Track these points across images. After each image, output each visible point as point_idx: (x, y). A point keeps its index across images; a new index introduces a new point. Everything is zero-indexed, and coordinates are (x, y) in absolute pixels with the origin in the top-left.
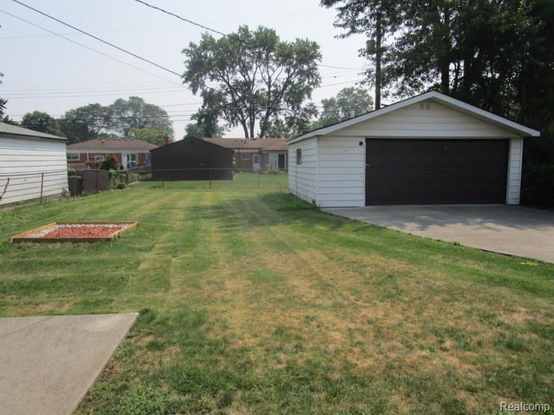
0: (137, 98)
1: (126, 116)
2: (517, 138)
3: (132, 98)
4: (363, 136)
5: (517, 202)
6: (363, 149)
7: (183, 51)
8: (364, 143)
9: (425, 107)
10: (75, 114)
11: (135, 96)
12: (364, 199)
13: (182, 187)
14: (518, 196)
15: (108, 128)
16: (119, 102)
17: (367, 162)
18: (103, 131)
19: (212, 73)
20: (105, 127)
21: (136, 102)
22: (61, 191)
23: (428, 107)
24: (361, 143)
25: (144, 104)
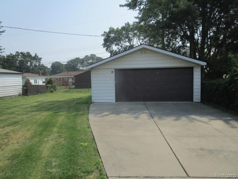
0: (93, 55)
1: (89, 62)
2: (197, 66)
3: (92, 55)
4: (113, 68)
5: (199, 101)
6: (113, 75)
7: (102, 35)
8: (114, 72)
9: (143, 53)
10: (71, 62)
11: (93, 54)
12: (115, 99)
13: (77, 92)
14: (199, 97)
15: (83, 67)
16: (87, 56)
17: (115, 81)
18: (81, 68)
19: (116, 43)
20: (82, 67)
21: (93, 56)
22: (18, 94)
23: (142, 53)
24: (112, 72)
25: (96, 57)
